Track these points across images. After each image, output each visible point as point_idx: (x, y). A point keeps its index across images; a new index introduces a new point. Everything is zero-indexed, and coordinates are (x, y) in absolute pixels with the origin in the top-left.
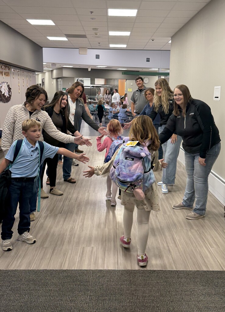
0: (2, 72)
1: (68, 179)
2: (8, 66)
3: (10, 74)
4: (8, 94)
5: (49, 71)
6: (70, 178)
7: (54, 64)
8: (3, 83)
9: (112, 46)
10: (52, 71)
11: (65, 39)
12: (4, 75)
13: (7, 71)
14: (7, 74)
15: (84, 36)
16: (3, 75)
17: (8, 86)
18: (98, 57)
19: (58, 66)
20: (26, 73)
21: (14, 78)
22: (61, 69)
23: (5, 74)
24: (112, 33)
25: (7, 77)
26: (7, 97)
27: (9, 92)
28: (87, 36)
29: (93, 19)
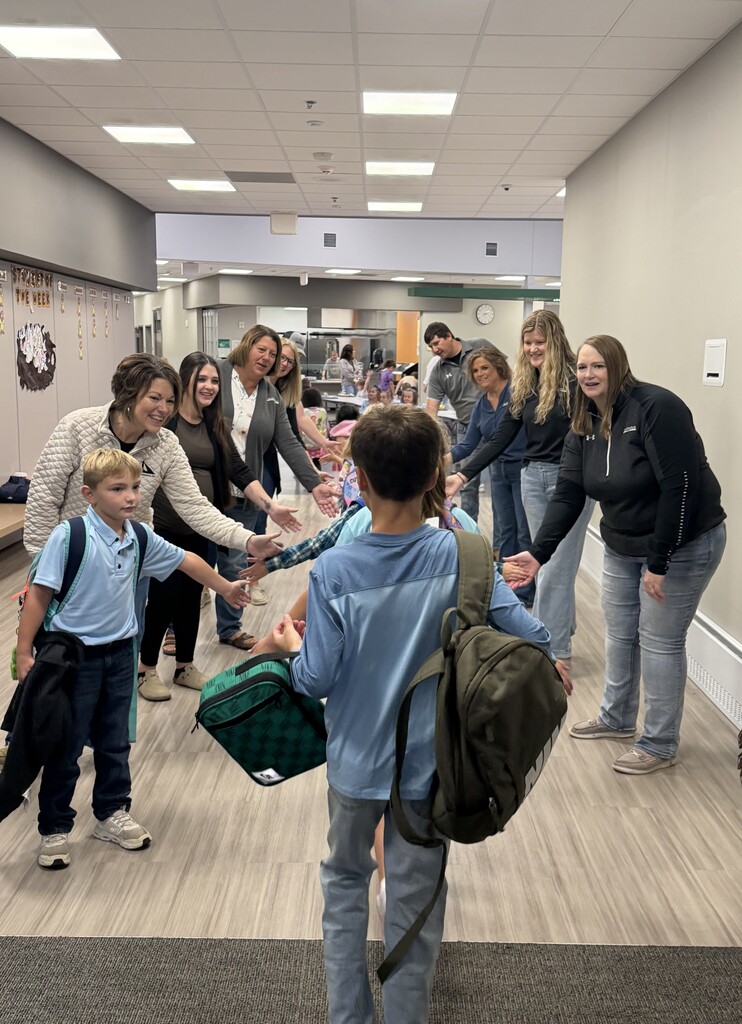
0: (27, 293)
1: (233, 638)
2: (44, 273)
3: (51, 299)
5: (174, 286)
6: (238, 634)
7: (190, 265)
8: (29, 329)
9: (374, 206)
10: (185, 286)
11: (225, 186)
12: (31, 303)
13: (43, 288)
14: (42, 299)
15: (286, 178)
16: (28, 302)
17: (46, 337)
18: (330, 240)
19: (204, 271)
20: (101, 295)
21: (63, 312)
22: (214, 279)
23: (35, 300)
24: (374, 168)
25: (43, 309)
26: (43, 370)
27: (47, 356)
28: (297, 177)
29: (314, 123)
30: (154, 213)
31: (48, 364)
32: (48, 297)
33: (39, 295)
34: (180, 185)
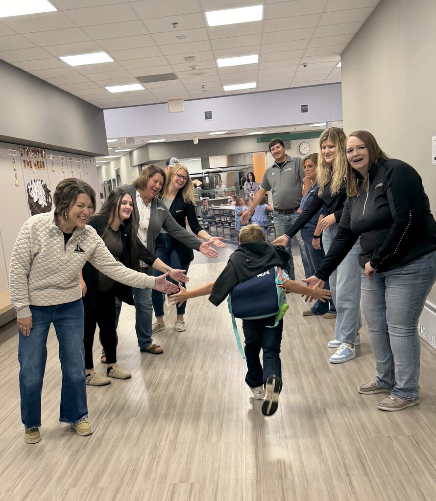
0: (31, 162)
1: (148, 348)
2: (39, 149)
3: (45, 165)
4: (46, 201)
5: (125, 154)
6: (151, 346)
7: (130, 140)
8: (33, 183)
9: (228, 88)
10: (131, 153)
11: (138, 87)
12: (33, 167)
13: (40, 159)
14: (40, 165)
15: (171, 77)
16: (31, 167)
17: (45, 186)
18: (208, 115)
19: (139, 143)
20: (75, 160)
21: (53, 171)
22: (145, 147)
23: (35, 166)
24: (223, 63)
25: (41, 170)
26: (45, 206)
27: (46, 198)
28: (178, 75)
29: (180, 37)
30: (102, 110)
31: (48, 202)
32: (43, 163)
33: (38, 162)
34: (114, 89)
